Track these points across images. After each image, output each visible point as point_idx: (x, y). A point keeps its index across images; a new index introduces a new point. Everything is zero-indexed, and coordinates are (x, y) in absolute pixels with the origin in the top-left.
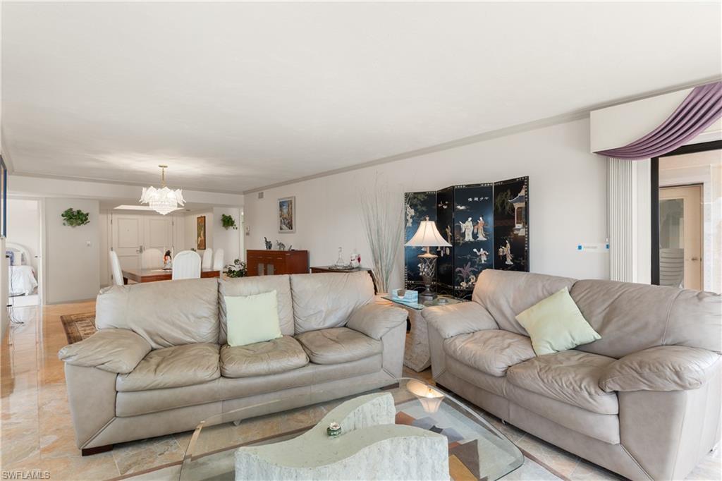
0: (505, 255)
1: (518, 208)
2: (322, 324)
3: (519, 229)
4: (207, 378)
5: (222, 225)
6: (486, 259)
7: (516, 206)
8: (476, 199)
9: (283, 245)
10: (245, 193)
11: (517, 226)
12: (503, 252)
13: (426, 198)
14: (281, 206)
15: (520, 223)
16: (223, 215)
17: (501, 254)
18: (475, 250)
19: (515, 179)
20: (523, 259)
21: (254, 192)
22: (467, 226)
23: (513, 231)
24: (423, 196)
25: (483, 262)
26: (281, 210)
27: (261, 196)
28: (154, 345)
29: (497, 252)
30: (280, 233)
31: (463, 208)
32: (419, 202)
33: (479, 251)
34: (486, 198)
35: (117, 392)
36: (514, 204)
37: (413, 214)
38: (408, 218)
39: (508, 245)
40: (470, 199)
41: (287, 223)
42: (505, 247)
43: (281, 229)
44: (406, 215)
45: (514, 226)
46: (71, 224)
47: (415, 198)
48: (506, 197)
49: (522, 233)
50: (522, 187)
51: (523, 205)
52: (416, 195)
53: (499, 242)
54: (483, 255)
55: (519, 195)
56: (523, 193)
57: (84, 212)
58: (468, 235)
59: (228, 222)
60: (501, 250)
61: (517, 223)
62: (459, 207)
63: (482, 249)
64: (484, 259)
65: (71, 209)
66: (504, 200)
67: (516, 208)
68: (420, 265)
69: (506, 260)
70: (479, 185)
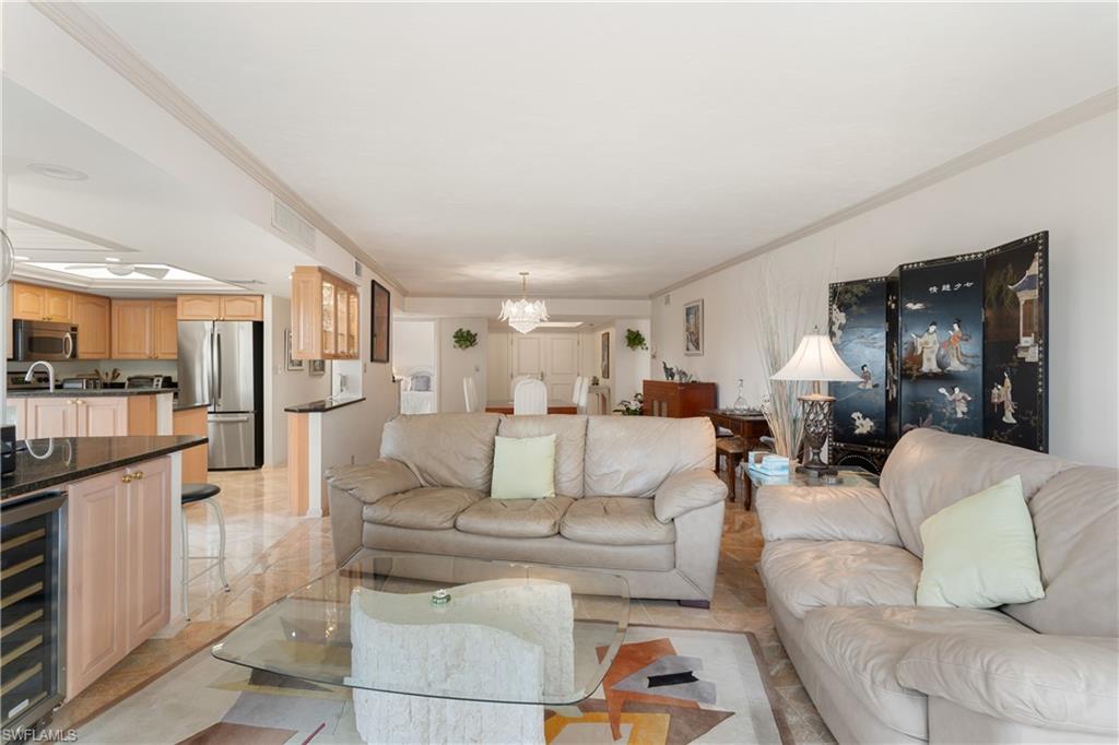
0: (1003, 403)
1: (1026, 302)
2: (618, 488)
3: (1028, 348)
4: (436, 525)
5: (626, 344)
6: (965, 410)
7: (1023, 297)
8: (946, 288)
9: (684, 373)
10: (651, 297)
11: (1025, 341)
12: (999, 396)
13: (867, 290)
14: (687, 315)
15: (1029, 335)
16: (629, 330)
17: (996, 400)
18: (942, 390)
19: (1021, 241)
20: (1034, 414)
21: (660, 295)
22: (926, 343)
23: (1016, 352)
24: (862, 288)
25: (960, 415)
26: (688, 321)
27: (667, 301)
28: (423, 482)
29: (987, 396)
30: (686, 355)
31: (918, 306)
32: (854, 299)
33: (952, 391)
34: (968, 285)
35: (364, 521)
36: (1019, 294)
37: (844, 321)
38: (835, 328)
39: (1008, 382)
40: (935, 289)
41: (694, 340)
42: (1003, 385)
43: (688, 349)
44: (831, 323)
45: (1018, 342)
46: (461, 346)
47: (846, 292)
48: (1005, 279)
49: (1032, 356)
50: (1034, 257)
51: (1034, 294)
52: (849, 287)
53: (991, 378)
54: (959, 402)
55: (1028, 273)
56: (1034, 269)
57: (473, 332)
58: (929, 360)
59: (635, 339)
60: (995, 391)
61: (1024, 335)
62: (910, 305)
63: (957, 390)
64: (961, 409)
65: (461, 330)
66: (1002, 286)
67: (1022, 303)
68: (855, 415)
69: (1004, 415)
70: (954, 258)
